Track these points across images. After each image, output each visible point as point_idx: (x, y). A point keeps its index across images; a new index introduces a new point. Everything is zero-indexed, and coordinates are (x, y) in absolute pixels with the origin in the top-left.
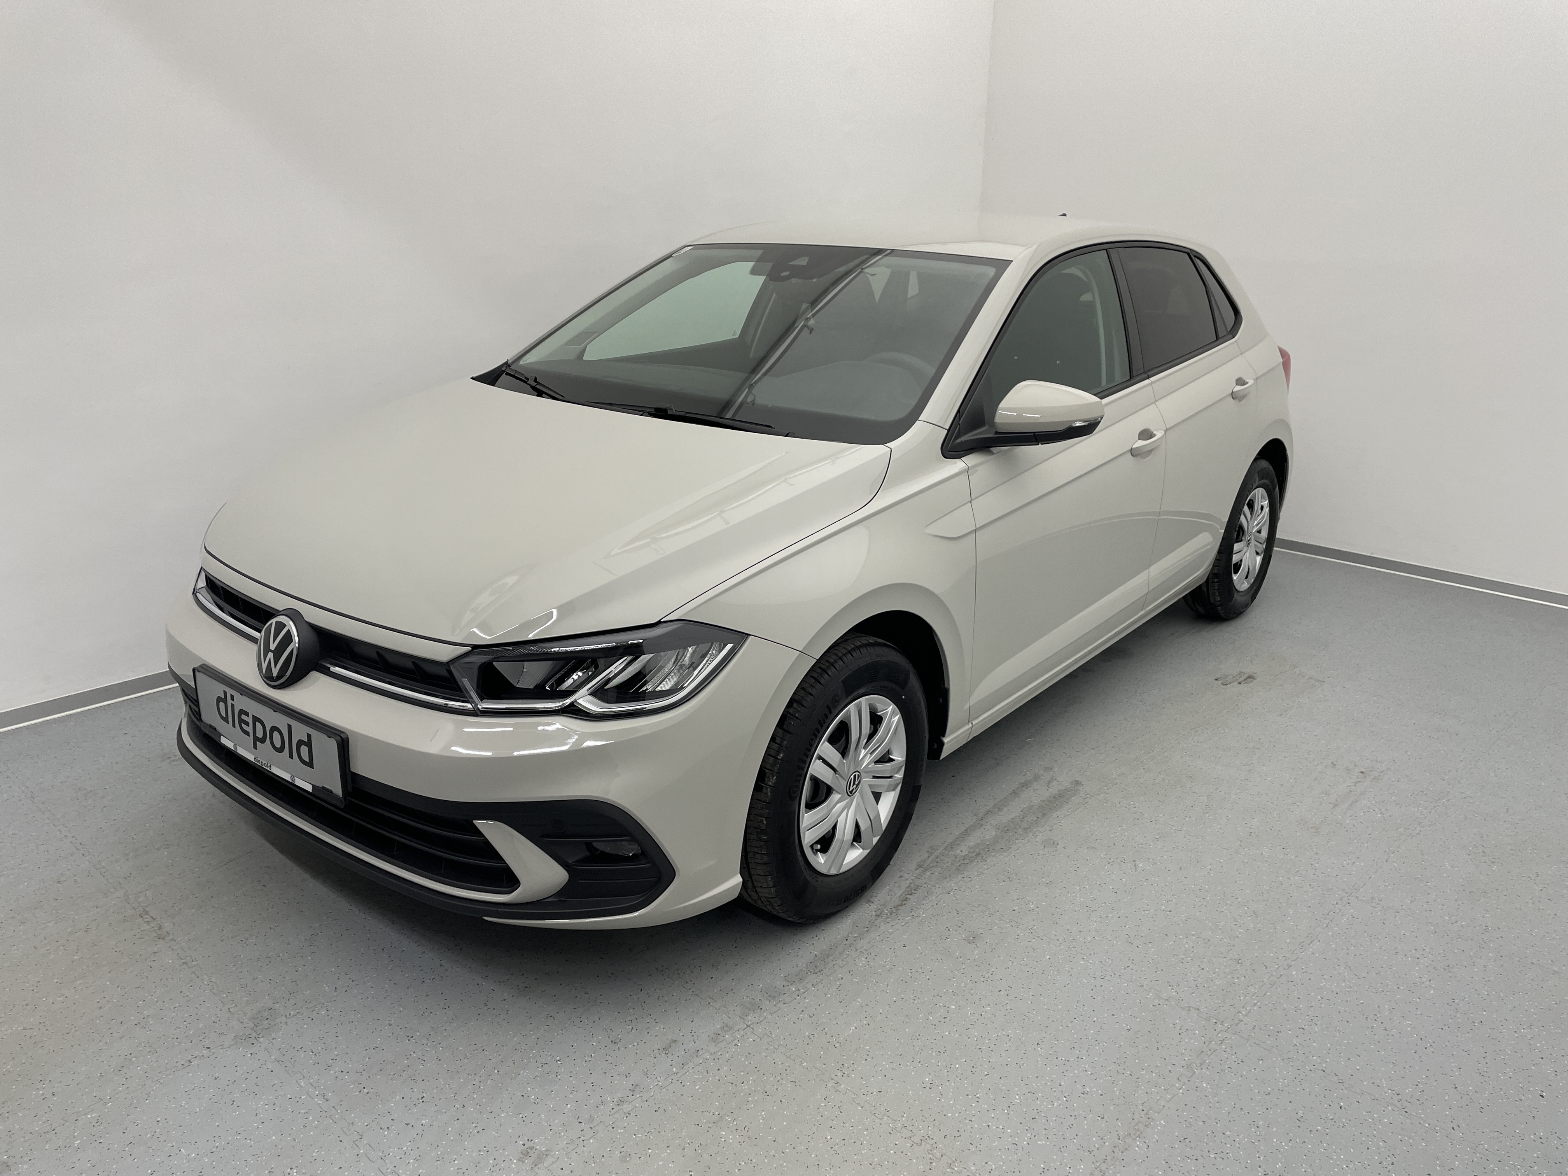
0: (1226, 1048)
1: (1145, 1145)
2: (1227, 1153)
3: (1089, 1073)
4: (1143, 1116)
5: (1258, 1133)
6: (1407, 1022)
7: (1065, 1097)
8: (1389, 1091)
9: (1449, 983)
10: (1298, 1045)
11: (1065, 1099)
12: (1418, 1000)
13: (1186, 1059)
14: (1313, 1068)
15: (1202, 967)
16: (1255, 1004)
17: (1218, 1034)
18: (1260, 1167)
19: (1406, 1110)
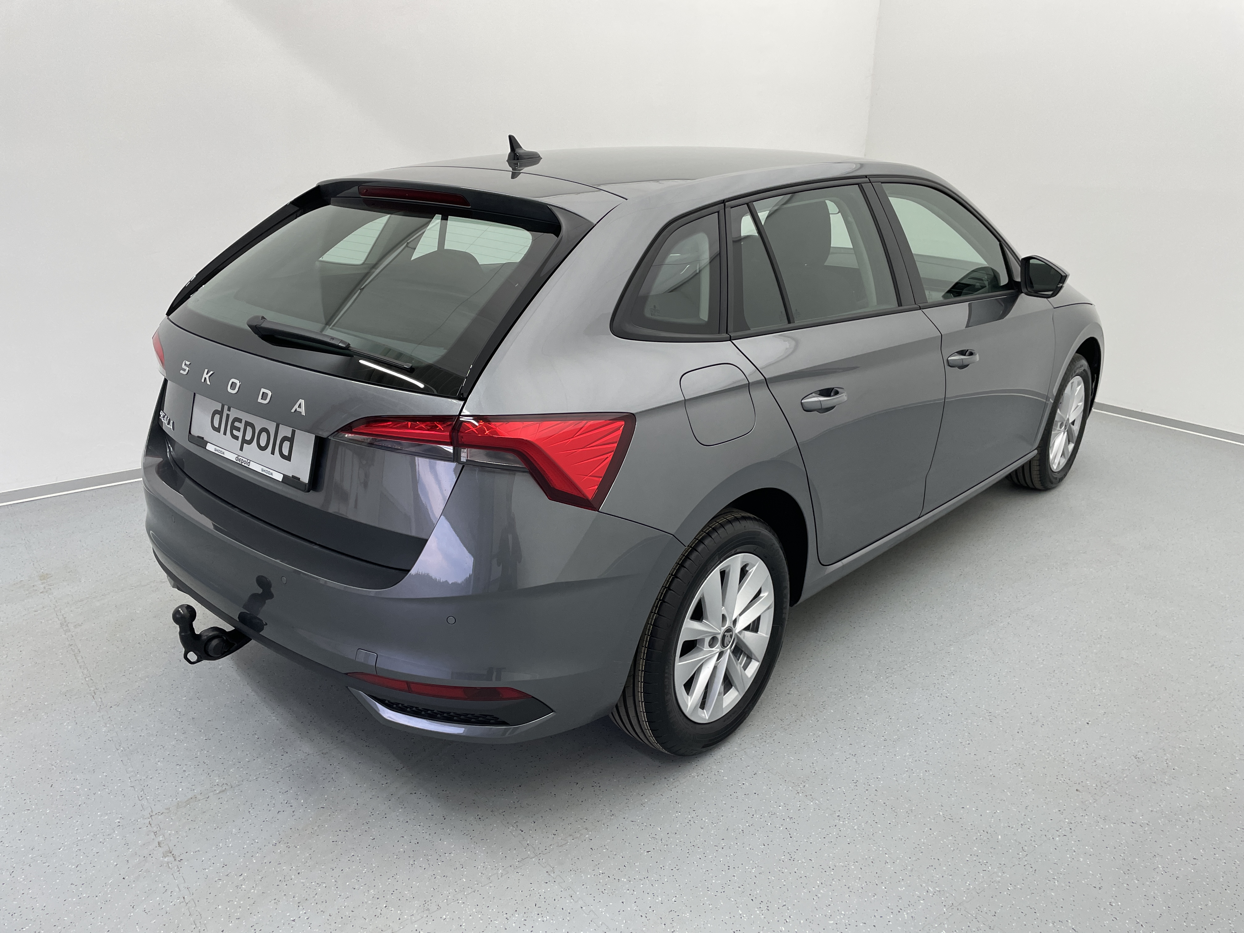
0: (888, 681)
1: (817, 720)
2: (866, 729)
3: (796, 685)
4: (821, 707)
5: (890, 721)
6: (1016, 679)
7: (777, 694)
8: (985, 711)
9: (1056, 663)
10: (936, 683)
11: (776, 695)
12: (1030, 669)
13: (861, 684)
14: (940, 695)
15: (892, 641)
16: (918, 662)
17: (887, 674)
18: (883, 736)
19: (991, 720)
